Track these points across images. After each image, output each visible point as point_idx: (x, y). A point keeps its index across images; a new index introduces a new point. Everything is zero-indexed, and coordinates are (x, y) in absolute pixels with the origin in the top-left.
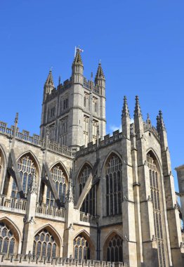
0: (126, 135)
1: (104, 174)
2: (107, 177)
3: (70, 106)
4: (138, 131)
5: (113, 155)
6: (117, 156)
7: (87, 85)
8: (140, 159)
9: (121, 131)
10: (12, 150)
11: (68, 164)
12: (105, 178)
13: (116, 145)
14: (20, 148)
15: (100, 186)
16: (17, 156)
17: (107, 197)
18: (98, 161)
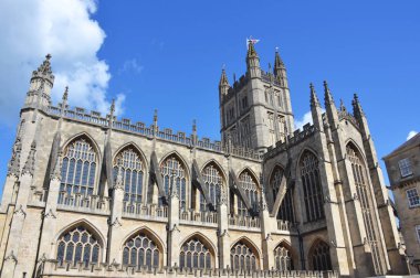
0: (318, 127)
1: (299, 175)
2: (303, 178)
3: (250, 104)
4: (331, 120)
5: (306, 152)
6: (311, 153)
7: (265, 78)
8: (339, 152)
9: (312, 124)
10: (194, 161)
11: (256, 169)
12: (300, 180)
13: (308, 140)
14: (203, 158)
15: (296, 189)
16: (201, 166)
17: (306, 201)
18: (290, 161)
